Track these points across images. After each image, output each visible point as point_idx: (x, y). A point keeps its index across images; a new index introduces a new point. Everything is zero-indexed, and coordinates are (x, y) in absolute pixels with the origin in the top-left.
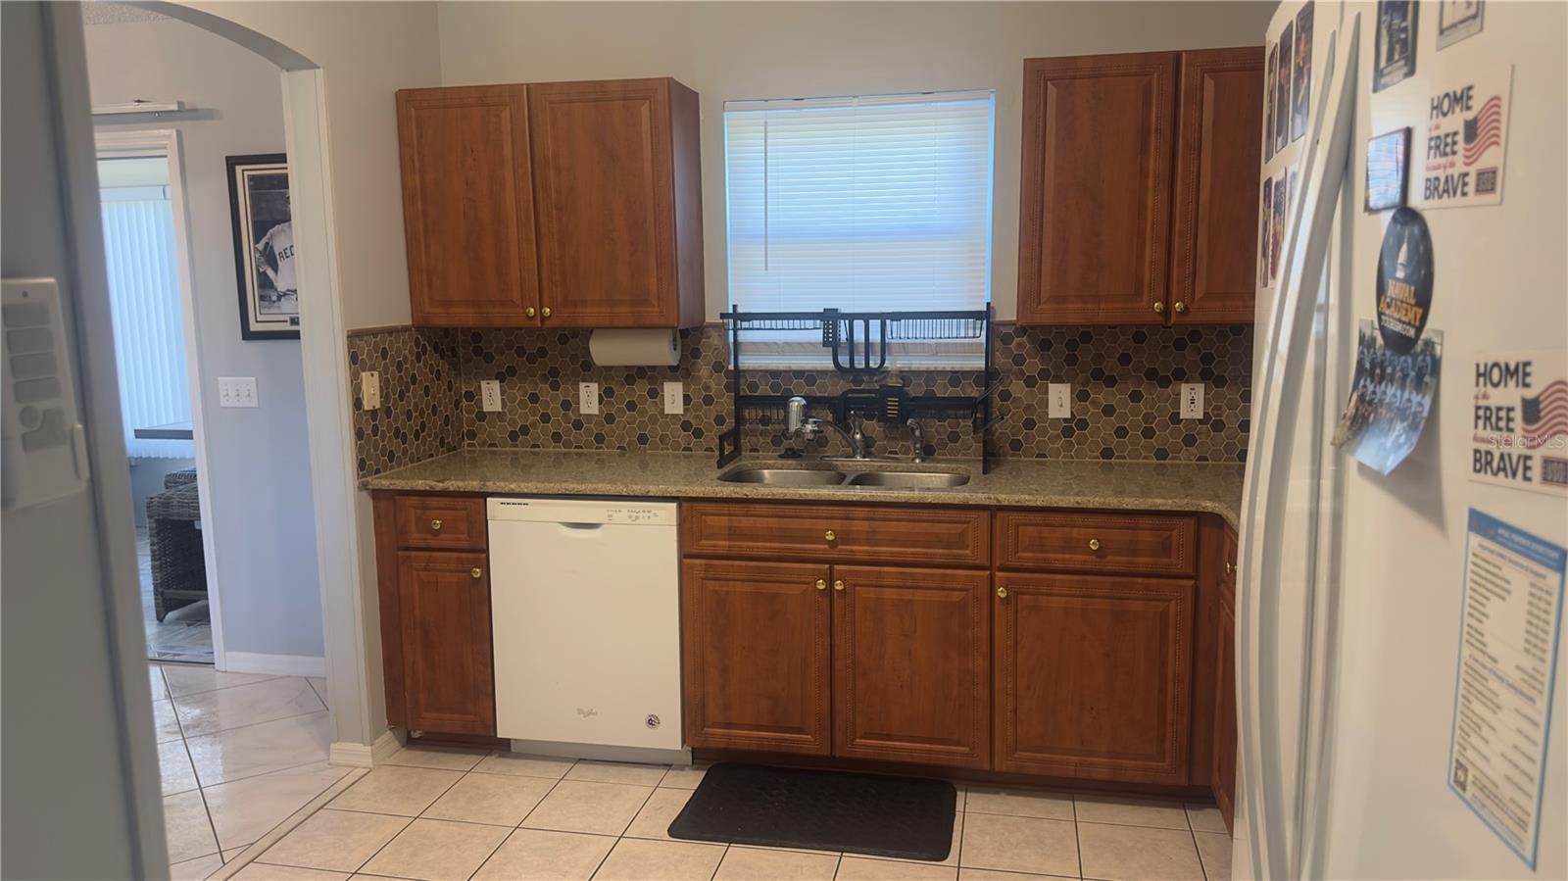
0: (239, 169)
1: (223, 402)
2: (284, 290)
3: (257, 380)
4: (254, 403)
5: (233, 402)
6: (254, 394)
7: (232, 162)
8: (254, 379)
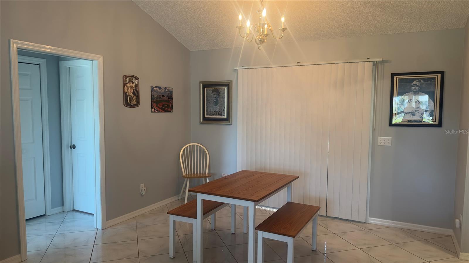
0: (395, 77)
1: (379, 144)
2: (406, 112)
3: (392, 138)
4: (390, 145)
5: (382, 144)
6: (390, 142)
7: (393, 75)
8: (391, 138)
